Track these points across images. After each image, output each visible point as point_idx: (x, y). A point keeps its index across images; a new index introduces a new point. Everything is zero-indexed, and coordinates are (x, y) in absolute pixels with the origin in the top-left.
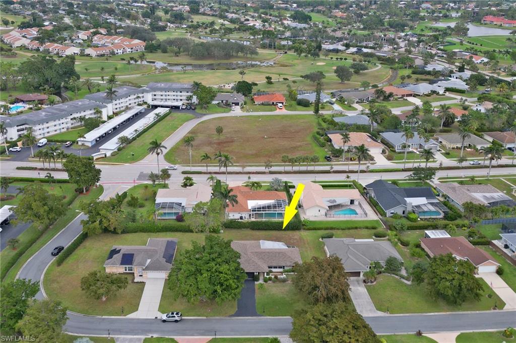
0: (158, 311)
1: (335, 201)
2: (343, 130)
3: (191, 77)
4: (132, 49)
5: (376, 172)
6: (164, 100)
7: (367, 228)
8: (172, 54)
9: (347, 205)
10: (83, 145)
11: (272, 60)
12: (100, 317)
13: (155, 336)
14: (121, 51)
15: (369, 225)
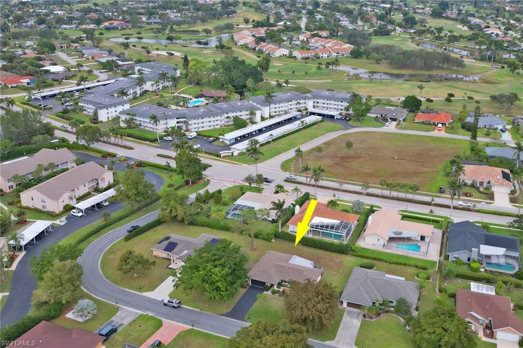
0: (169, 295)
1: (401, 233)
2: (483, 161)
3: (373, 87)
4: (338, 53)
5: (483, 213)
6: (326, 109)
7: (417, 267)
8: (373, 61)
9: (417, 241)
10: (223, 142)
11: (480, 76)
12: (123, 289)
13: (150, 314)
14: (326, 55)
15: (421, 265)
